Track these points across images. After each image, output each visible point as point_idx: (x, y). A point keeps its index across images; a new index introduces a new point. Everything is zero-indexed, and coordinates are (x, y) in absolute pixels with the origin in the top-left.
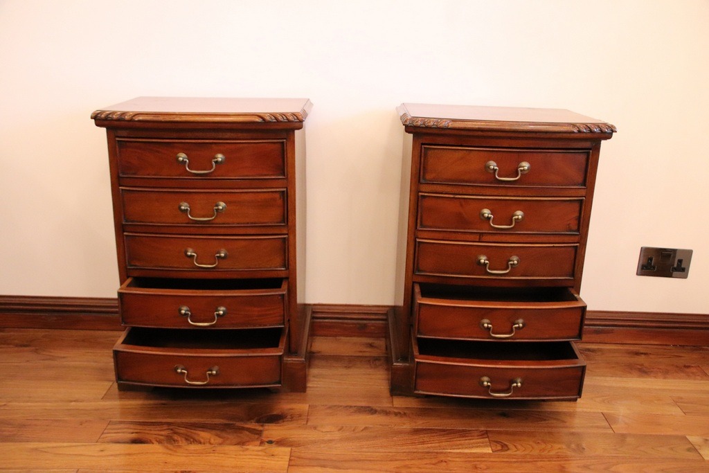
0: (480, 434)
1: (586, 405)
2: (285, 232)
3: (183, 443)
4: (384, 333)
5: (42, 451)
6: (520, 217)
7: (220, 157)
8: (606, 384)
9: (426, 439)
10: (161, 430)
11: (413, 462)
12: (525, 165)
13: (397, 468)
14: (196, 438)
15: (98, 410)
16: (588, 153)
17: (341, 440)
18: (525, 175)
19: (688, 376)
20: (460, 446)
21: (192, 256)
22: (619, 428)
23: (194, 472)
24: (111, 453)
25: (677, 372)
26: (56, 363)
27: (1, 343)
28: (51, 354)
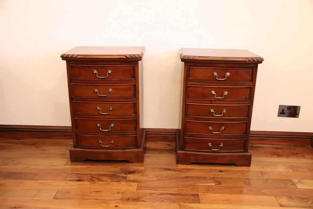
0: (211, 178)
1: (253, 168)
2: (135, 100)
3: (97, 181)
4: (174, 140)
5: (44, 184)
6: (226, 94)
7: (110, 72)
8: (263, 160)
9: (189, 180)
10: (88, 177)
11: (184, 188)
12: (228, 74)
13: (178, 190)
14: (101, 179)
15: (64, 169)
16: (253, 69)
17: (157, 180)
18: (228, 78)
19: (297, 157)
20: (203, 183)
21: (99, 110)
22: (266, 177)
23: (102, 192)
24: (70, 185)
25: (293, 156)
26: (45, 152)
27: (24, 144)
28: (43, 148)
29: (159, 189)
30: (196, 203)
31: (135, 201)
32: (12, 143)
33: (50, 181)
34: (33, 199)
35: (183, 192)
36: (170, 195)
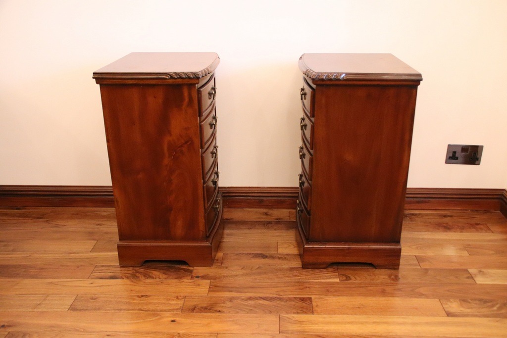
0: (332, 270)
3: (142, 278)
4: (275, 205)
5: (54, 284)
8: (420, 237)
9: (297, 274)
10: (128, 271)
11: (288, 288)
13: (278, 292)
14: (150, 274)
15: (89, 258)
17: (243, 275)
19: (477, 230)
20: (319, 278)
22: (425, 265)
23: (150, 296)
24: (97, 285)
25: (470, 228)
26: (60, 229)
27: (25, 217)
28: (56, 223)
29: (246, 290)
30: (306, 313)
31: (205, 312)
32: (5, 214)
33: (64, 280)
34: (35, 310)
35: (286, 295)
36: (264, 299)
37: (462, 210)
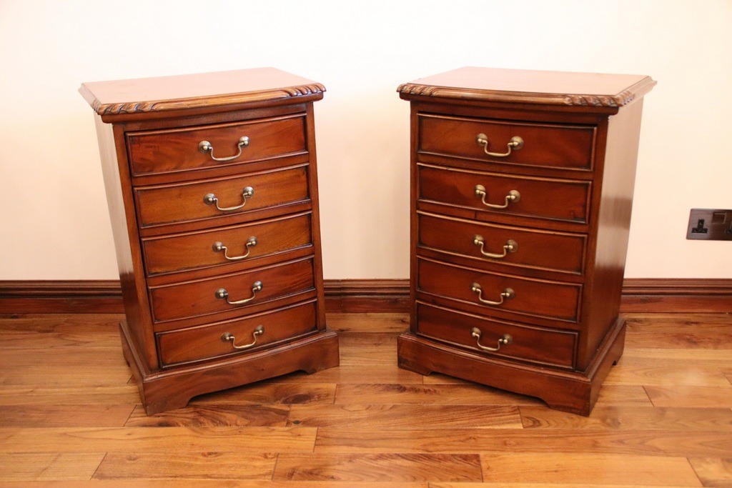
0: (511, 410)
1: (626, 377)
2: (309, 208)
3: (209, 425)
5: (71, 436)
8: (649, 356)
9: (455, 416)
10: (187, 413)
11: (441, 439)
13: (425, 445)
14: (222, 419)
15: (125, 394)
17: (369, 419)
20: (491, 423)
22: (659, 402)
23: (222, 454)
24: (138, 436)
25: (729, 342)
26: (80, 348)
28: (74, 339)
29: (374, 443)
30: (472, 480)
31: (309, 480)
33: (85, 429)
34: (39, 479)
35: (438, 450)
36: (404, 458)
37: (714, 313)
